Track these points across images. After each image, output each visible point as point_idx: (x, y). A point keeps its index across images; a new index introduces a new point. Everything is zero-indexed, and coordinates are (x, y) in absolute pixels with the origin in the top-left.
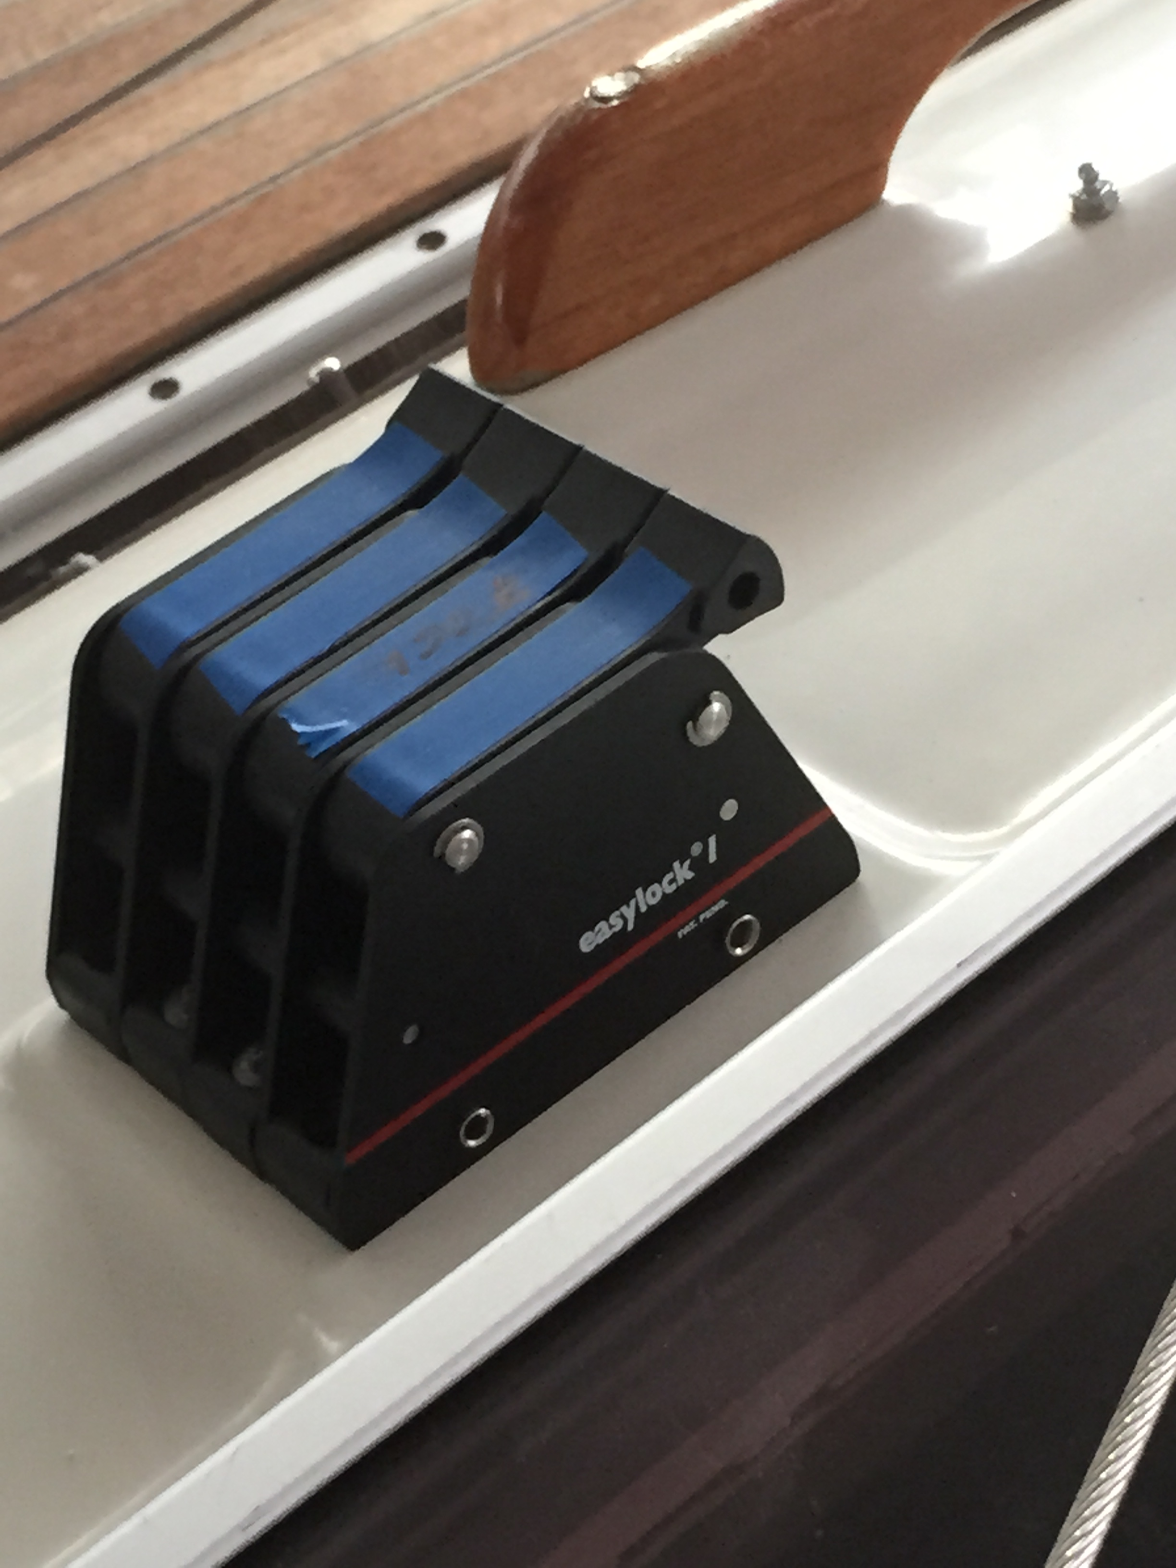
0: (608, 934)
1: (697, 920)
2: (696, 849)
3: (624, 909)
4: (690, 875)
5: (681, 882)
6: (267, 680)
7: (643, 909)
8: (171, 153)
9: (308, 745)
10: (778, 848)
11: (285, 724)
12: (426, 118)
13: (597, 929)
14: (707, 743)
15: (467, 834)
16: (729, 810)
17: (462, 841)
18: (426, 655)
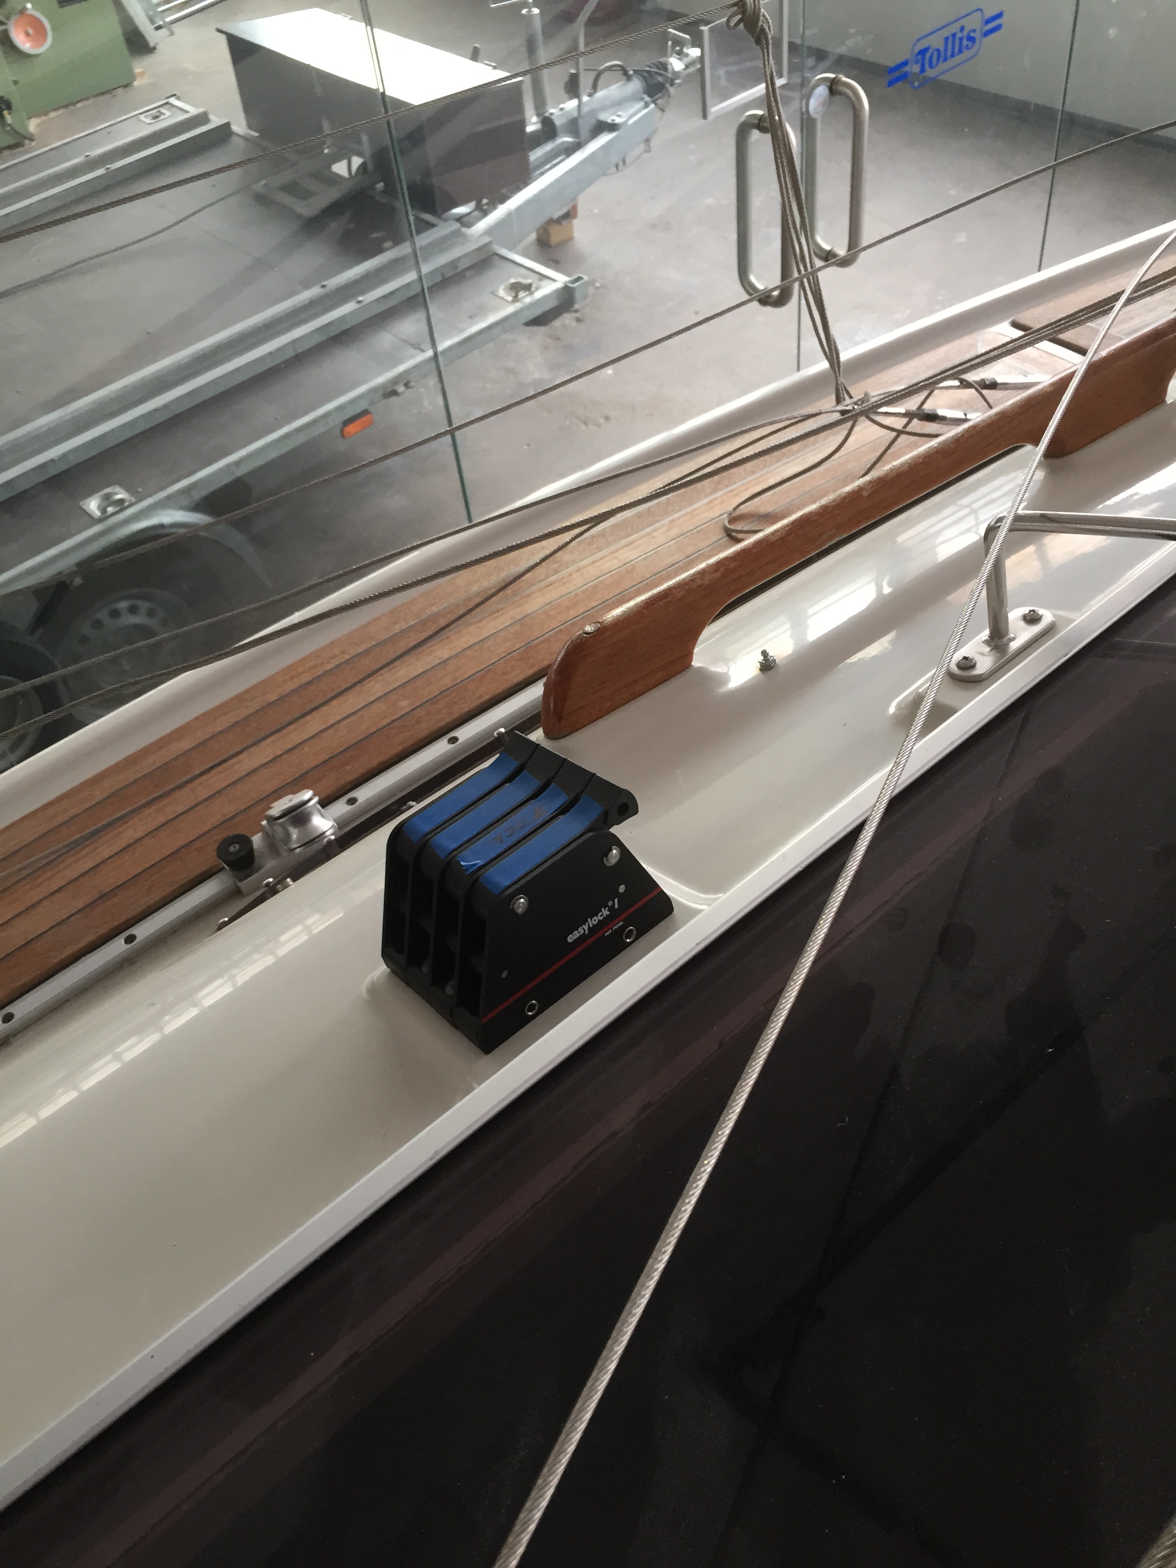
0: (578, 935)
1: (612, 929)
2: (610, 904)
3: (584, 926)
4: (608, 913)
5: (605, 916)
6: (453, 846)
7: (591, 926)
8: (456, 656)
9: (466, 870)
10: (644, 901)
11: (459, 862)
12: (548, 640)
13: (574, 933)
14: (611, 865)
15: (522, 900)
16: (622, 888)
17: (520, 903)
18: (509, 836)
